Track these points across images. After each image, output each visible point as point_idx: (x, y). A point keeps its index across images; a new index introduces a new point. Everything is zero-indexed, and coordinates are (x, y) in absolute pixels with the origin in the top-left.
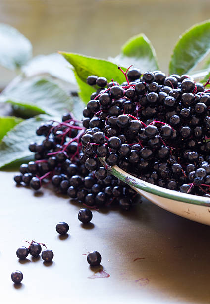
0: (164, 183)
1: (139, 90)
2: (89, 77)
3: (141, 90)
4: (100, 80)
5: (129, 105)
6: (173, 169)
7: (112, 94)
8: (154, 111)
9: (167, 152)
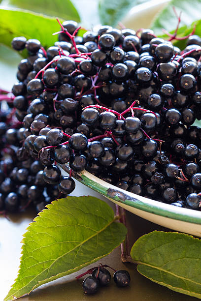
0: (155, 190)
1: (97, 60)
2: (15, 39)
3: (99, 60)
4: (31, 44)
5: (83, 81)
6: (167, 171)
7: (59, 67)
8: (122, 88)
9: (153, 148)
